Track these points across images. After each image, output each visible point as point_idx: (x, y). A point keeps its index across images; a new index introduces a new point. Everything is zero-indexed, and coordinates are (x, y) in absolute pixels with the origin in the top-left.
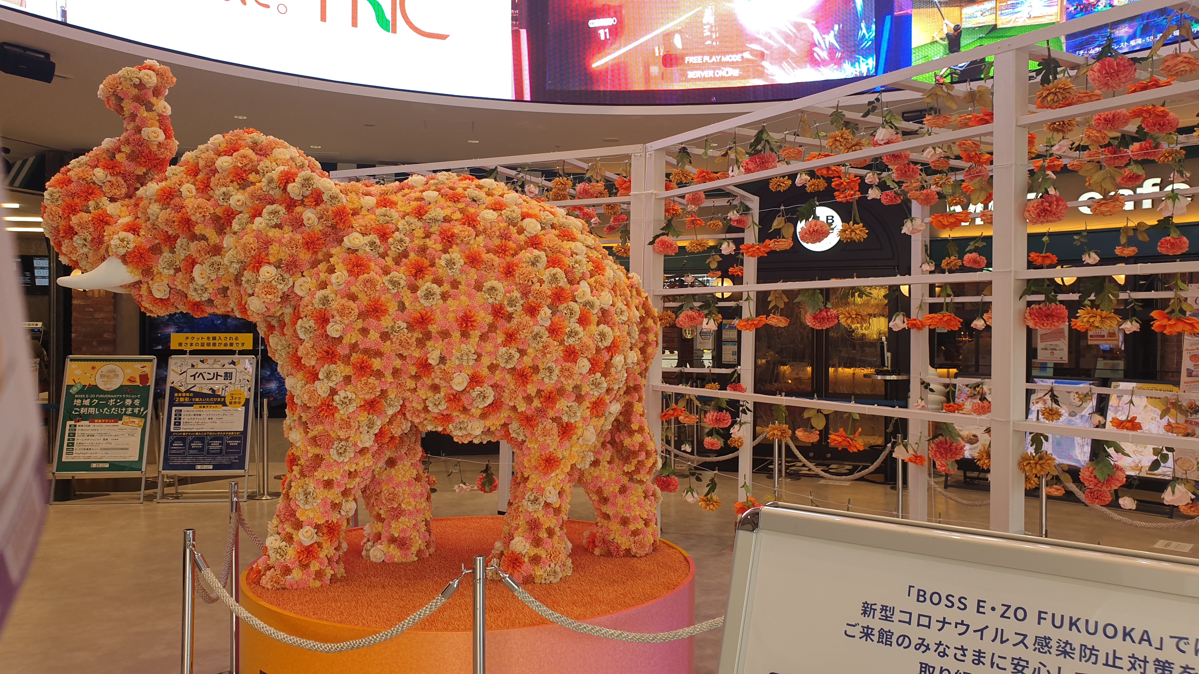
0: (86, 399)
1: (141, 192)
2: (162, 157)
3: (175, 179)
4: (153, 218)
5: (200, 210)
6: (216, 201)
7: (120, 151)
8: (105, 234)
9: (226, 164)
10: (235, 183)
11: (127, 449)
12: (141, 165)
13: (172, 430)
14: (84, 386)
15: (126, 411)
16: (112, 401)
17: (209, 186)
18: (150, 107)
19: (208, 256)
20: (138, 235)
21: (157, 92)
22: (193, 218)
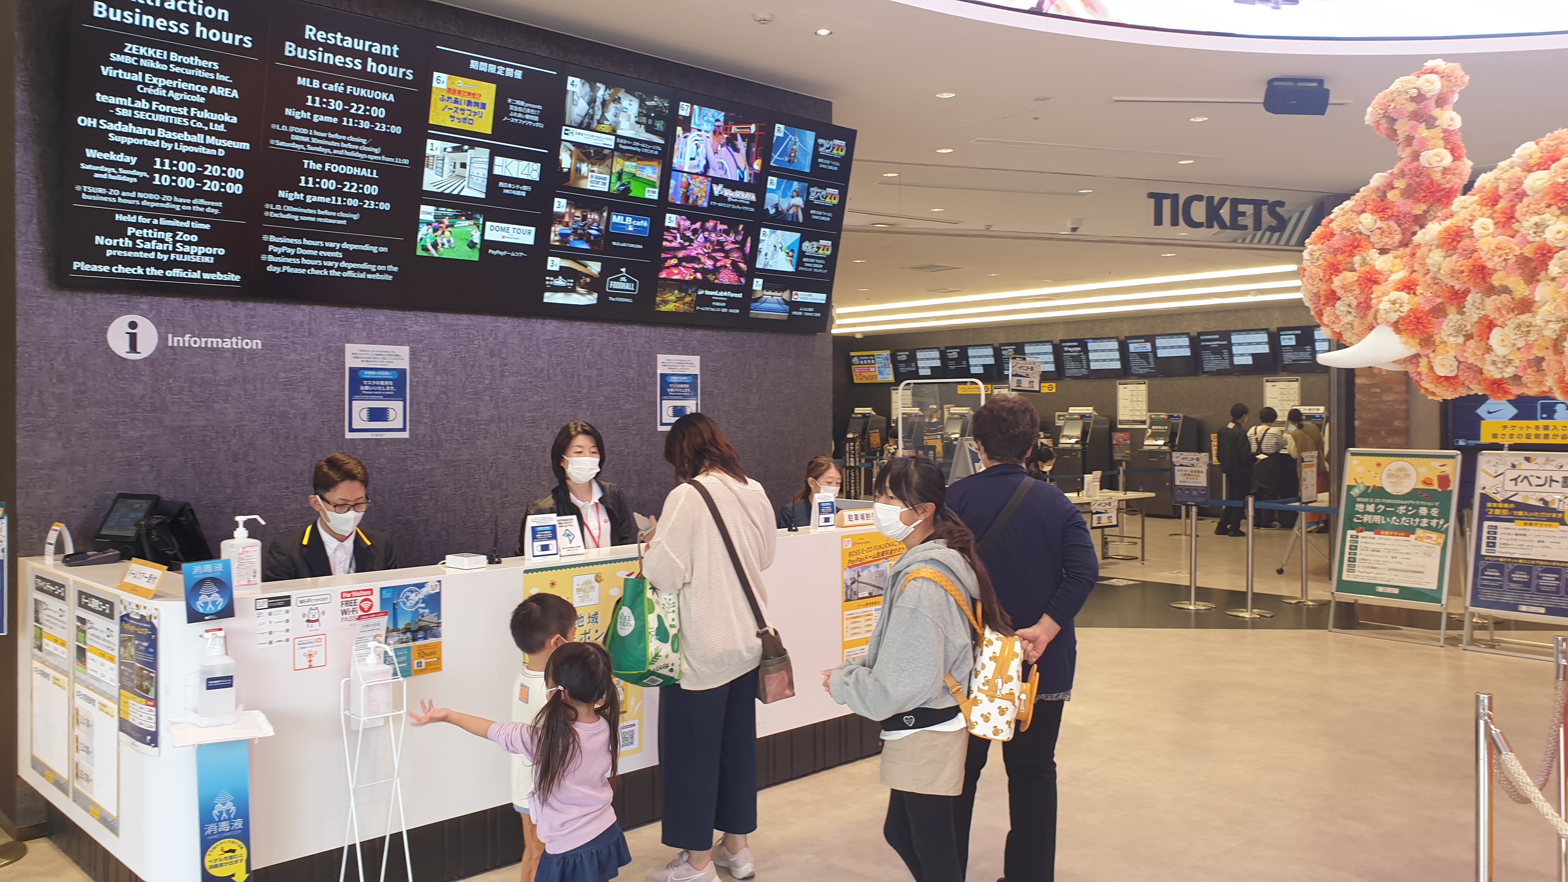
0: (1370, 503)
1: (1420, 237)
2: (1448, 186)
3: (1464, 214)
4: (1434, 269)
5: (1500, 252)
6: (1524, 236)
7: (1393, 188)
8: (1373, 296)
9: (1540, 182)
10: (1554, 208)
11: (1421, 572)
12: (1419, 201)
13: (1483, 553)
14: (1368, 487)
15: (1420, 522)
16: (1402, 508)
17: (1513, 217)
18: (1431, 123)
19: (1512, 315)
20: (1414, 294)
21: (1441, 101)
22: (1489, 265)
